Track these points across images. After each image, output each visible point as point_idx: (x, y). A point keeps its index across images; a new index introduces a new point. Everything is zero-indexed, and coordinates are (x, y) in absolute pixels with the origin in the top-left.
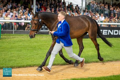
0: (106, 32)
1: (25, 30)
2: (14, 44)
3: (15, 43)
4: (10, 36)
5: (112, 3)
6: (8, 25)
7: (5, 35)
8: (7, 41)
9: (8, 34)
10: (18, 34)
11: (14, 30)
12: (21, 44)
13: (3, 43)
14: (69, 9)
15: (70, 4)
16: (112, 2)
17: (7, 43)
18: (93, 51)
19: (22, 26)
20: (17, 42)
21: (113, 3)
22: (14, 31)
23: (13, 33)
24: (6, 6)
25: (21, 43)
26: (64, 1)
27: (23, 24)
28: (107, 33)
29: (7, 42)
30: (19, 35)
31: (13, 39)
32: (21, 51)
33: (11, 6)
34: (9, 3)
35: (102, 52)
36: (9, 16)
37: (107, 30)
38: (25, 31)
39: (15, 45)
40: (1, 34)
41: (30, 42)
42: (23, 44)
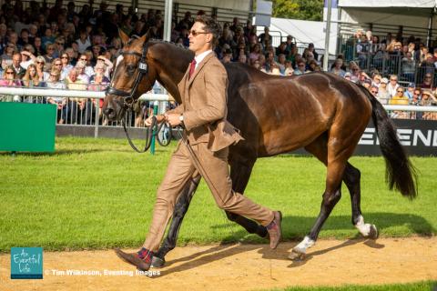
0: (408, 137)
1: (133, 125)
2: (98, 169)
3: (101, 167)
4: (86, 143)
5: (430, 41)
7: (68, 139)
8: (76, 161)
9: (80, 139)
10: (111, 137)
11: (96, 126)
12: (119, 170)
13: (62, 167)
14: (283, 57)
15: (285, 40)
16: (430, 36)
17: (77, 167)
20: (108, 163)
22: (96, 129)
23: (96, 134)
24: (74, 45)
25: (122, 167)
26: (266, 30)
28: (411, 140)
29: (76, 165)
30: (116, 143)
31: (94, 154)
32: (120, 193)
33: (88, 43)
35: (391, 202)
36: (83, 79)
37: (410, 131)
38: (136, 127)
39: (99, 172)
40: (56, 138)
41: (150, 165)
42: (127, 172)
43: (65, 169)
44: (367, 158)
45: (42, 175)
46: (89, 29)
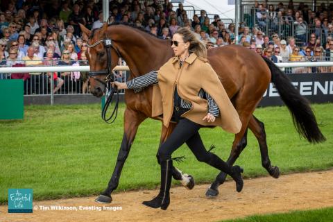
0: (309, 88)
2: (62, 131)
3: (63, 129)
4: (45, 109)
5: (315, 7)
6: (37, 81)
7: (30, 107)
8: (42, 125)
9: (39, 106)
11: (52, 95)
12: (80, 130)
13: (32, 131)
14: (199, 28)
16: (315, 3)
17: (44, 131)
18: (282, 142)
19: (75, 81)
20: (69, 125)
21: (317, 5)
22: (52, 98)
23: (52, 102)
24: (26, 27)
25: (82, 128)
26: (180, 5)
27: (77, 76)
28: (312, 90)
29: (43, 128)
30: (69, 108)
31: (55, 118)
32: (87, 149)
33: (37, 26)
34: (32, 20)
37: (311, 83)
38: (84, 94)
39: (67, 134)
42: (86, 131)
43: (35, 133)
44: (278, 108)
45: (20, 139)
46: (37, 14)
